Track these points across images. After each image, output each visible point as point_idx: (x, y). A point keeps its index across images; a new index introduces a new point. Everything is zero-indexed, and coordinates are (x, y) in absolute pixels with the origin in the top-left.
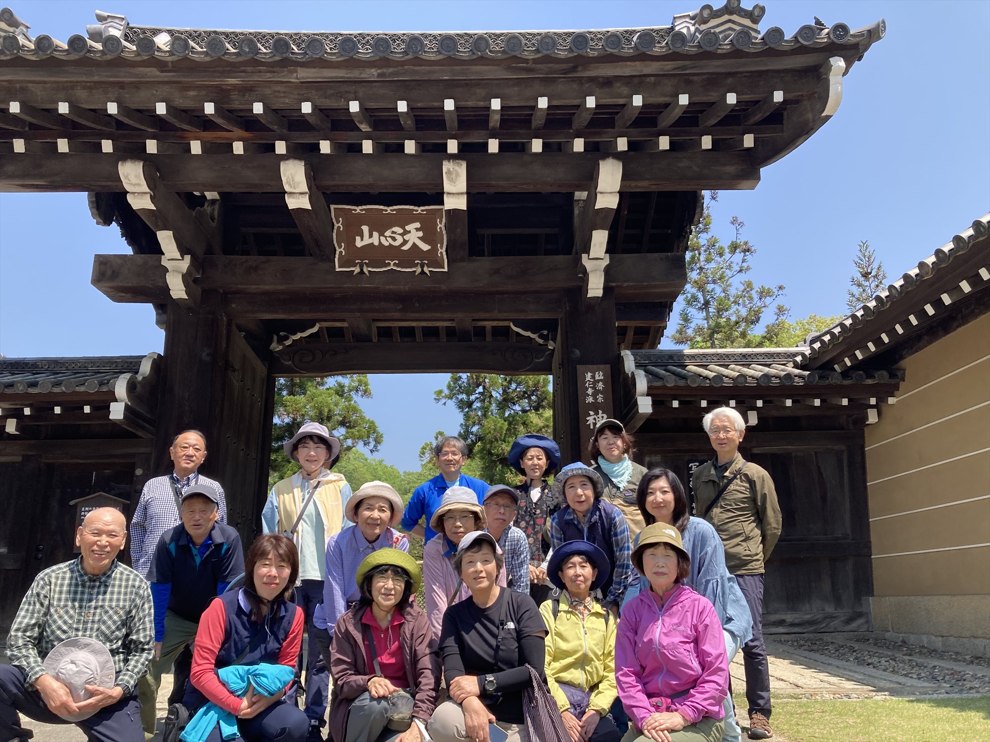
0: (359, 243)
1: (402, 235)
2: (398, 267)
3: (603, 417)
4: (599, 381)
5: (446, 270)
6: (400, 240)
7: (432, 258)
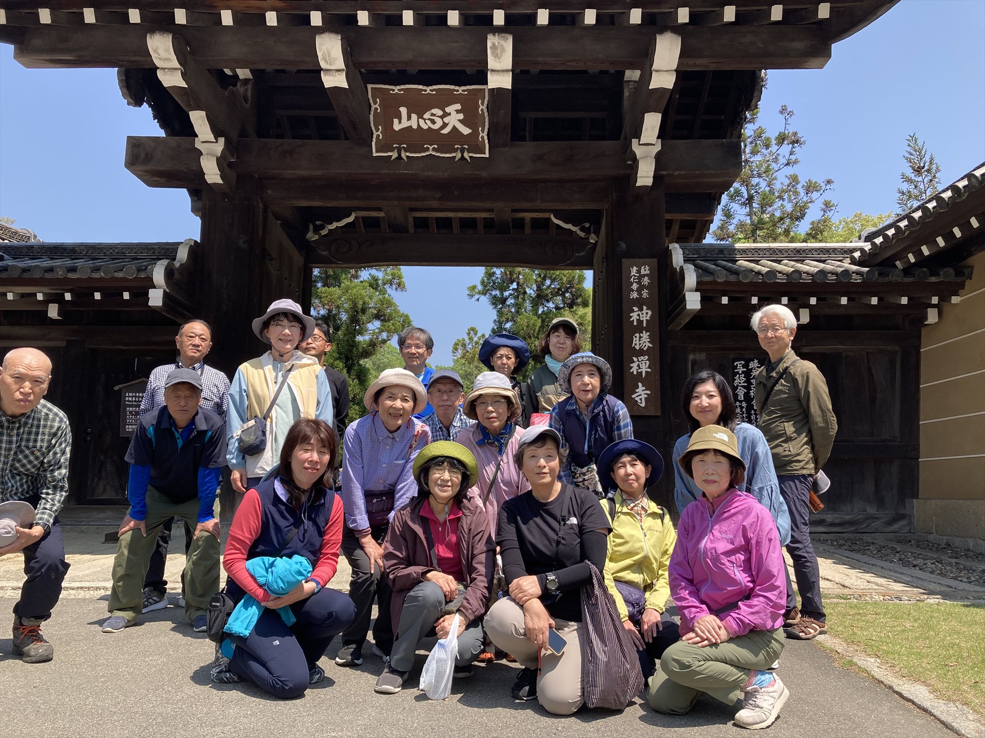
0: (397, 126)
1: (442, 117)
2: (437, 152)
3: (647, 313)
4: (644, 276)
5: (487, 155)
6: (439, 123)
7: (472, 143)
